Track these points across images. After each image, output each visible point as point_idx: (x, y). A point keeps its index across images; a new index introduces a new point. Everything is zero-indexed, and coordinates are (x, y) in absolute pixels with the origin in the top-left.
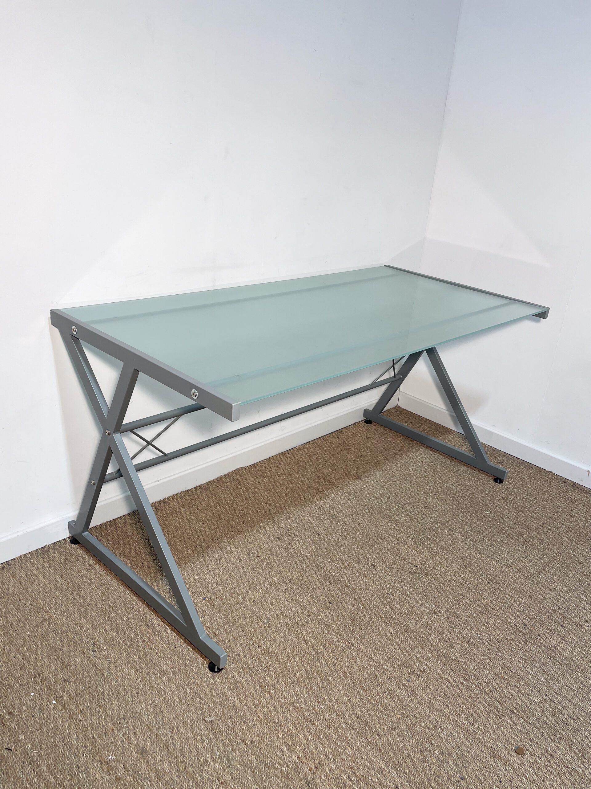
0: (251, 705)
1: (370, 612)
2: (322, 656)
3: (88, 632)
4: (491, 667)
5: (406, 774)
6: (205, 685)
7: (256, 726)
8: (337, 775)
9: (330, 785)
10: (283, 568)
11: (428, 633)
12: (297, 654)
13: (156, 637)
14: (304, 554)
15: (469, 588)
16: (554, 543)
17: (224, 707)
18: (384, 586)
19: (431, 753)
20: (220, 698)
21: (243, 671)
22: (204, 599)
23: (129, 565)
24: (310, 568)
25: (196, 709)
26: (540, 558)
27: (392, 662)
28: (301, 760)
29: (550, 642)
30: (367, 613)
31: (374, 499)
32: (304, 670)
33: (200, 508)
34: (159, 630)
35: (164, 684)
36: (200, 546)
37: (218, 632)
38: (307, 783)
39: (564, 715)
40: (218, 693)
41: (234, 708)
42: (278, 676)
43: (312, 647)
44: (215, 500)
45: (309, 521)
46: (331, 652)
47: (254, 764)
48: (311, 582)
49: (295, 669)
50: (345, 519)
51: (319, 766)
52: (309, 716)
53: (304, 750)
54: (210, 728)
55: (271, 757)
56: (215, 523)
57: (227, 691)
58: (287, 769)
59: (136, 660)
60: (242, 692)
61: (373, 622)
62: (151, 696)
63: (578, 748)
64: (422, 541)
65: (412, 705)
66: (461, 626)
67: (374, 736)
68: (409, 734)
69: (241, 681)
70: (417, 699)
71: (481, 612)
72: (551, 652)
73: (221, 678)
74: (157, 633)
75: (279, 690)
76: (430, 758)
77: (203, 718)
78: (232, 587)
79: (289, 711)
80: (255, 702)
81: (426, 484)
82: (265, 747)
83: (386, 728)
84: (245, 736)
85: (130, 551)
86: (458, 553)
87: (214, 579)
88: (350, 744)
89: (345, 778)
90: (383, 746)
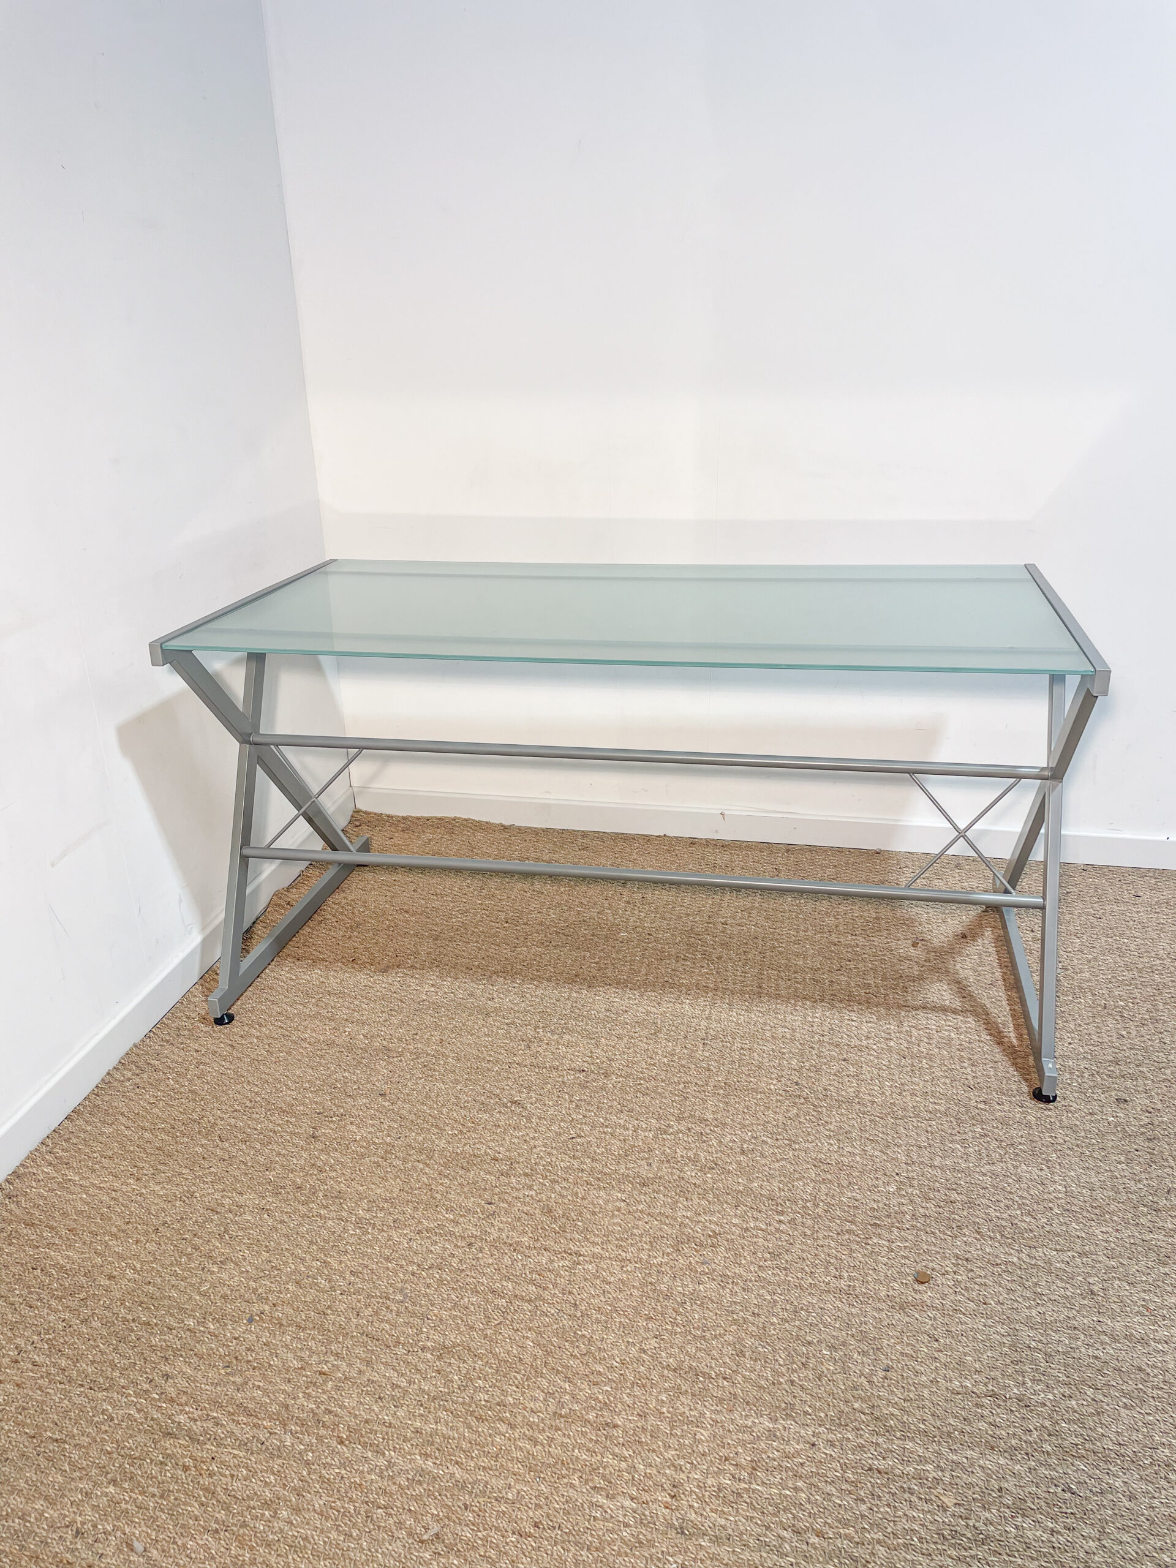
0: (484, 1462)
1: (564, 1184)
2: (544, 1302)
3: (46, 1518)
4: (800, 1173)
5: (810, 1415)
6: (373, 1477)
7: (523, 1493)
8: (713, 1486)
9: (717, 1510)
10: (362, 1186)
11: (677, 1169)
12: (498, 1324)
13: (207, 1446)
14: (381, 1141)
15: (683, 1066)
16: (744, 941)
17: (440, 1495)
18: (555, 1128)
19: (819, 1358)
20: (421, 1485)
21: (426, 1411)
22: (251, 1320)
23: (36, 1337)
24: (411, 1161)
25: (392, 1532)
26: (743, 972)
27: (658, 1247)
28: (640, 1501)
29: (847, 1092)
30: (561, 1187)
31: (433, 989)
32: (531, 1344)
33: (110, 1153)
34: (202, 1429)
35: (292, 1523)
36: (163, 1225)
37: (324, 1366)
38: (679, 1531)
39: (939, 1191)
40: (410, 1477)
41: (462, 1486)
42: (494, 1381)
43: (516, 1296)
44: (130, 1124)
45: (347, 1078)
46: (552, 1287)
47: (569, 1560)
48: (430, 1185)
49: (515, 1351)
50: (410, 1047)
51: (675, 1490)
52: (597, 1417)
53: (633, 1480)
54: (443, 1550)
55: (588, 1528)
56: (162, 1167)
57: (425, 1464)
58: (629, 1531)
59: (196, 1512)
60: (453, 1449)
61: (583, 1198)
62: (282, 1563)
63: (989, 1228)
64: (560, 1024)
65: (738, 1299)
66: (715, 1131)
67: (721, 1385)
68: (767, 1347)
69: (437, 1429)
70: (737, 1284)
71: (725, 1096)
72: (857, 1107)
73: (394, 1447)
74: (202, 1438)
75: (514, 1403)
76: (823, 1367)
77: (415, 1540)
78: (289, 1269)
79: (560, 1430)
80: (489, 1452)
81: (498, 928)
82: (565, 1518)
83: (728, 1360)
84: (516, 1523)
85: (15, 1309)
86: (628, 1018)
87: (242, 1272)
88: (696, 1422)
89: (729, 1482)
90: (745, 1393)
